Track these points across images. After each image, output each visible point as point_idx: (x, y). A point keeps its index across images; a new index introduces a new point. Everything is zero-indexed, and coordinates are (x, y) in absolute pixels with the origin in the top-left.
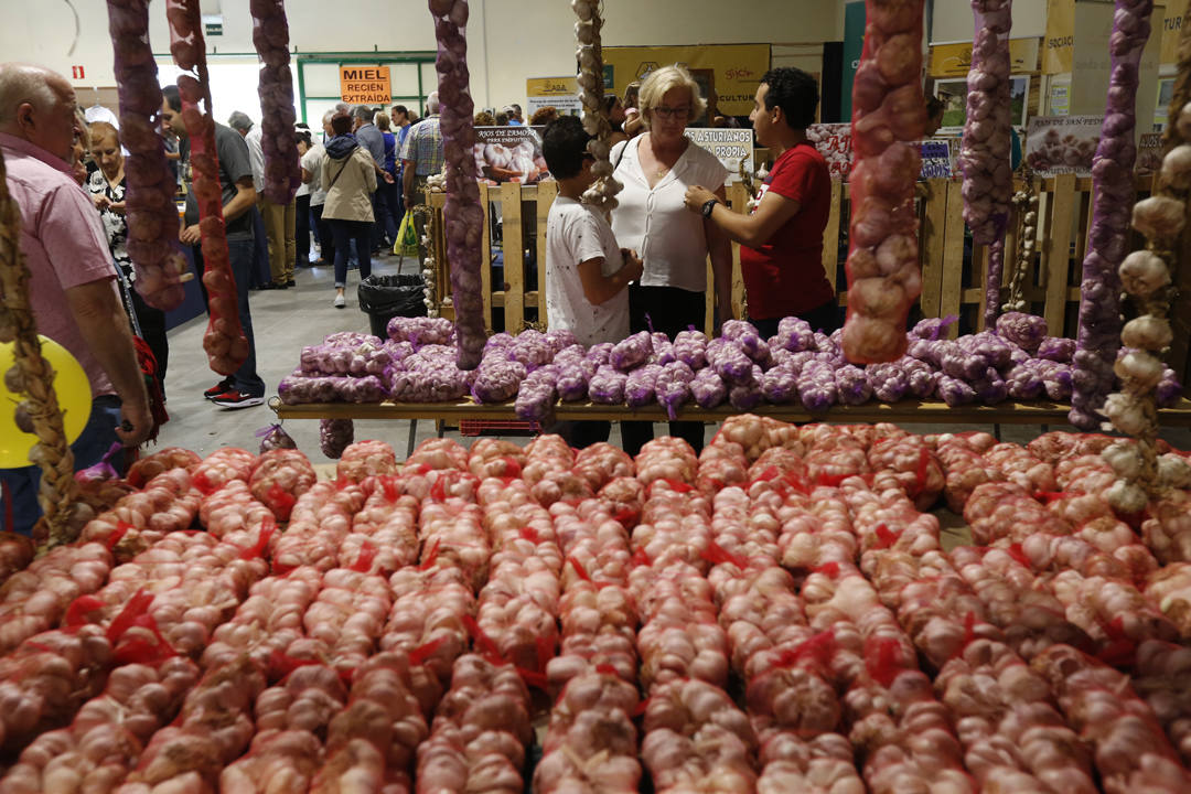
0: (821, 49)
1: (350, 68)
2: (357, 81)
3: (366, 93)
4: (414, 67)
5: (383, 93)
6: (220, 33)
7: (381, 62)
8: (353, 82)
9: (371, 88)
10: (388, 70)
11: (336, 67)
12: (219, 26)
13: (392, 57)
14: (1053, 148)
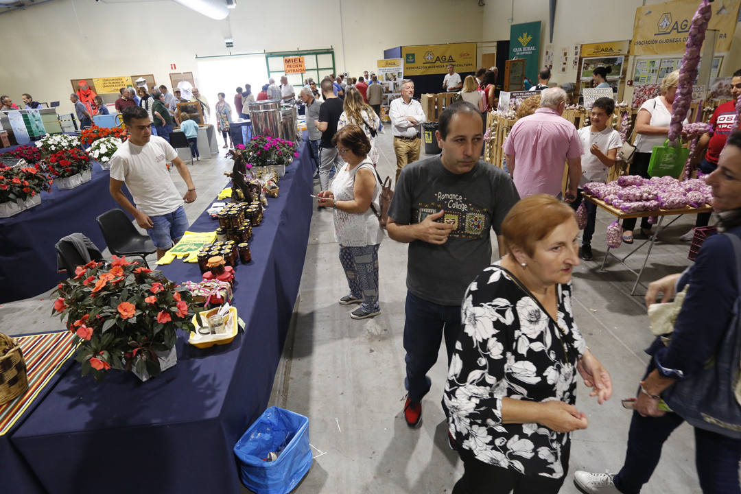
0: (495, 44)
1: (287, 58)
2: (291, 64)
3: (295, 69)
4: (314, 56)
5: (302, 68)
6: (232, 46)
7: (300, 55)
8: (289, 64)
9: (297, 66)
10: (303, 58)
11: (282, 58)
12: (231, 43)
13: (305, 53)
14: (720, 89)
